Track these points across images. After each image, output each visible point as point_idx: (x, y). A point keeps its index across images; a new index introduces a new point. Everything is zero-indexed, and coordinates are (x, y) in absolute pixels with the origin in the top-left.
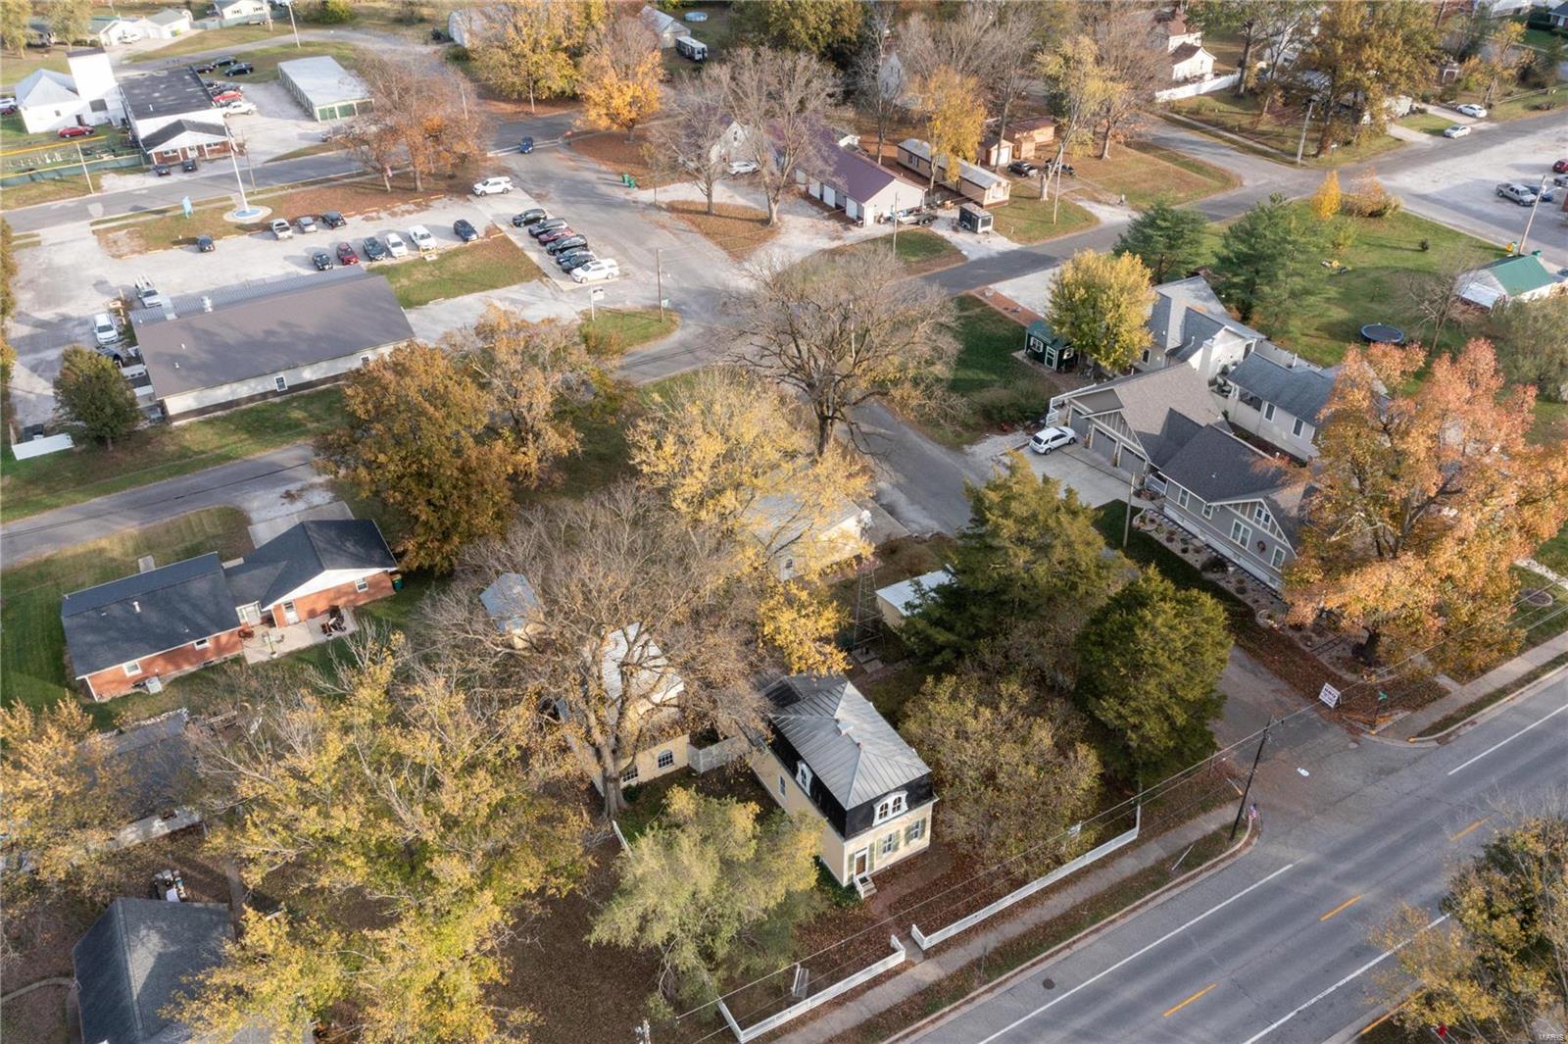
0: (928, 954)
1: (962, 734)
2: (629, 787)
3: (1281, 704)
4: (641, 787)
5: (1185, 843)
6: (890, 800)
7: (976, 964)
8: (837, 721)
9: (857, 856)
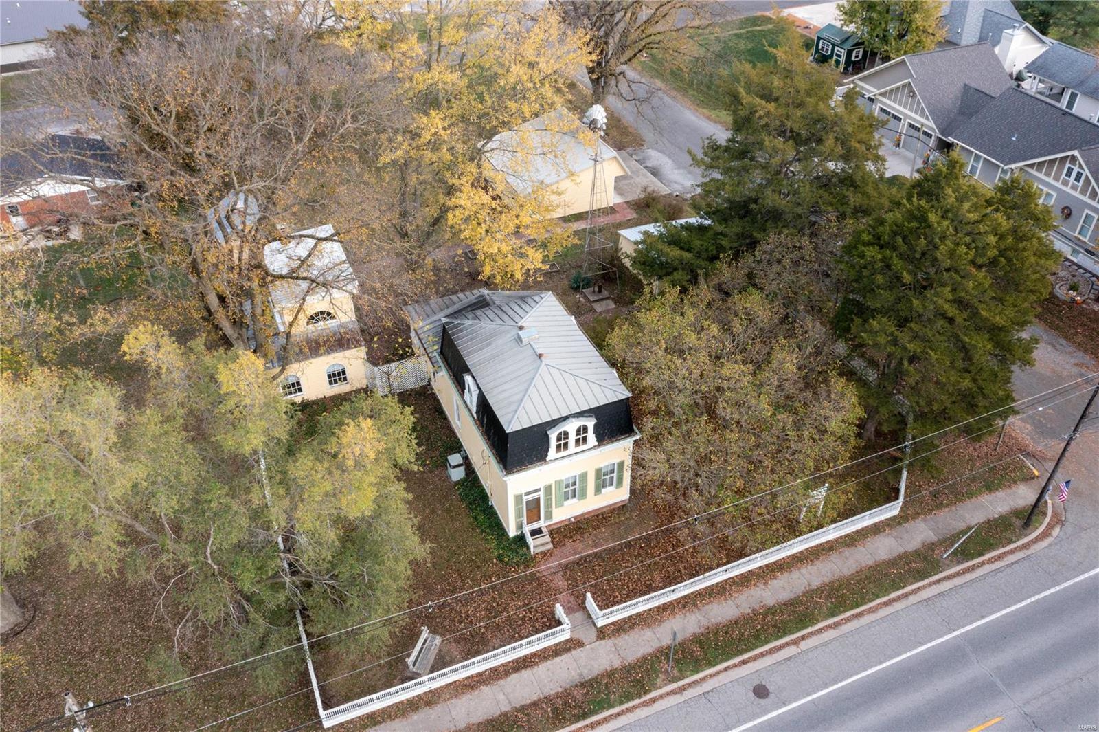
0: (602, 633)
4: (305, 405)
5: (962, 526)
6: (571, 427)
7: (663, 653)
8: (521, 328)
9: (525, 499)
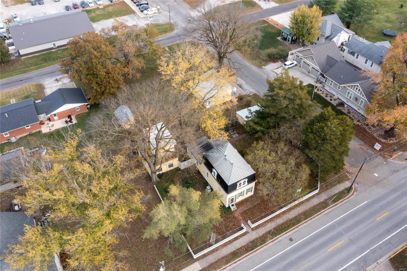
0: (253, 229)
1: (265, 161)
2: (160, 174)
3: (362, 149)
4: (163, 174)
5: (333, 194)
7: (269, 232)
8: (225, 156)
9: (231, 198)
